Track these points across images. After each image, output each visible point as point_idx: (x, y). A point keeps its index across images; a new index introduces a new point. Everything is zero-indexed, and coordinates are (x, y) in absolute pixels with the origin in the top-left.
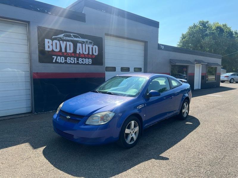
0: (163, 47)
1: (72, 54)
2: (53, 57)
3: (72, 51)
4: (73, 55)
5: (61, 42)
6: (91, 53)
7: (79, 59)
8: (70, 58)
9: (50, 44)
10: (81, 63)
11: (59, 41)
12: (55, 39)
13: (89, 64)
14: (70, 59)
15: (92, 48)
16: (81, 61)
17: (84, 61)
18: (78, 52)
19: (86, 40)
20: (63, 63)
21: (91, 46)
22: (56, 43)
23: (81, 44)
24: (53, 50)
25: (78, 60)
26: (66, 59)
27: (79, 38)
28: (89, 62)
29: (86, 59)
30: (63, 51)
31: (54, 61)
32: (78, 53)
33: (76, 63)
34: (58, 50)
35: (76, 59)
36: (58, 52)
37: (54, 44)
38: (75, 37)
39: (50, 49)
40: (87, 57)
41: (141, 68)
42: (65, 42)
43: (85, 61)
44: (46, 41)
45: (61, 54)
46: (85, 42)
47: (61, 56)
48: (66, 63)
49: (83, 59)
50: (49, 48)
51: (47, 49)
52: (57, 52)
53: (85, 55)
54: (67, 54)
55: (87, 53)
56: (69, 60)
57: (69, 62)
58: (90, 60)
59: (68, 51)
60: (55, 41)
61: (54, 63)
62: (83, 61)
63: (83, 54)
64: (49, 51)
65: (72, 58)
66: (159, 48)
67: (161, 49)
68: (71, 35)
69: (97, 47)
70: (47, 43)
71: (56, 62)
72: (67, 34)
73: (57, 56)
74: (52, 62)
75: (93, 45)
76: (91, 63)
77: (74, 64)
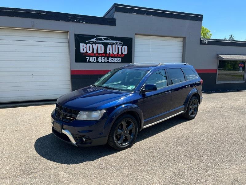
0: (207, 41)
1: (103, 55)
2: (87, 57)
3: (103, 52)
4: (104, 55)
5: (94, 45)
6: (120, 53)
7: (109, 58)
8: (101, 58)
10: (111, 62)
11: (92, 44)
12: (89, 43)
13: (118, 63)
14: (101, 59)
15: (122, 48)
20: (95, 62)
21: (120, 47)
22: (89, 46)
23: (111, 45)
24: (86, 52)
25: (108, 59)
26: (97, 59)
29: (116, 58)
30: (95, 52)
31: (87, 61)
33: (106, 61)
34: (91, 51)
35: (106, 58)
39: (84, 52)
42: (97, 45)
44: (81, 45)
45: (93, 55)
46: (115, 43)
47: (93, 57)
49: (113, 58)
50: (83, 50)
51: (82, 51)
56: (100, 60)
57: (101, 61)
58: (120, 59)
59: (99, 52)
61: (87, 62)
66: (202, 43)
67: (205, 44)
68: (102, 39)
69: (126, 47)
70: (82, 46)
71: (89, 62)
72: (99, 38)
73: (90, 57)
74: (86, 62)
75: (123, 46)
76: (120, 62)
77: (105, 62)
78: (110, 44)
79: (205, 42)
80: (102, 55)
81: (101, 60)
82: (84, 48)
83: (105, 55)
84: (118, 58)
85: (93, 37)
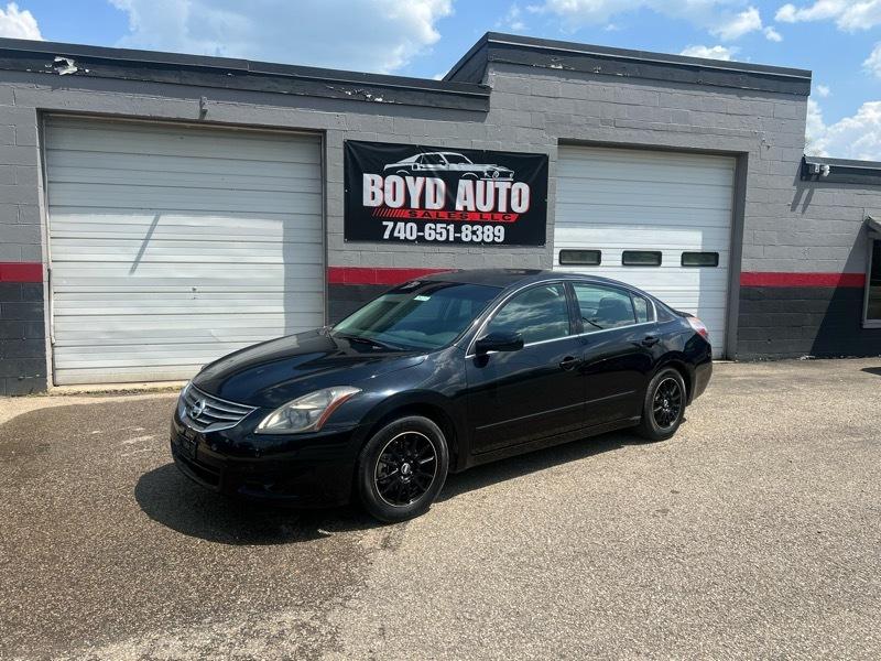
0: (828, 167)
1: (441, 214)
2: (384, 223)
3: (440, 204)
4: (444, 215)
5: (409, 179)
6: (502, 208)
7: (464, 228)
8: (433, 226)
9: (377, 189)
10: (468, 239)
11: (403, 176)
12: (393, 171)
13: (494, 242)
14: (435, 230)
15: (509, 191)
16: (470, 234)
17: (479, 233)
18: (459, 207)
19: (489, 166)
20: (413, 241)
21: (503, 186)
22: (395, 184)
23: (470, 182)
24: (384, 202)
25: (458, 230)
26: (421, 229)
27: (467, 162)
28: (495, 236)
29: (487, 227)
30: (415, 204)
31: (386, 236)
32: (461, 209)
33: (451, 239)
34: (400, 202)
35: (451, 227)
36: (399, 208)
37: (389, 187)
38: (452, 160)
39: (377, 203)
40: (490, 220)
41: (716, 255)
42: (420, 180)
43: (483, 233)
44: (367, 177)
45: (407, 215)
46: (486, 174)
47: (406, 221)
48: (421, 240)
49: (475, 228)
50: (373, 198)
51: (367, 202)
52: (396, 209)
53: (481, 216)
54: (424, 215)
55: (489, 207)
56: (430, 232)
57: (432, 238)
58: (500, 231)
59: (429, 205)
60: (391, 179)
61: (386, 241)
63: (477, 211)
64: (372, 209)
65: (439, 226)
66: (808, 172)
67: (819, 177)
68: (439, 157)
69: (525, 188)
70: (370, 183)
71: (394, 239)
72: (430, 154)
73: (396, 221)
74: (381, 240)
75: (513, 183)
76: (502, 239)
77: (447, 242)
78: (467, 178)
79: (822, 172)
80: (437, 214)
81: (433, 232)
82: (377, 190)
83: (449, 215)
84: (494, 225)
85: (410, 150)
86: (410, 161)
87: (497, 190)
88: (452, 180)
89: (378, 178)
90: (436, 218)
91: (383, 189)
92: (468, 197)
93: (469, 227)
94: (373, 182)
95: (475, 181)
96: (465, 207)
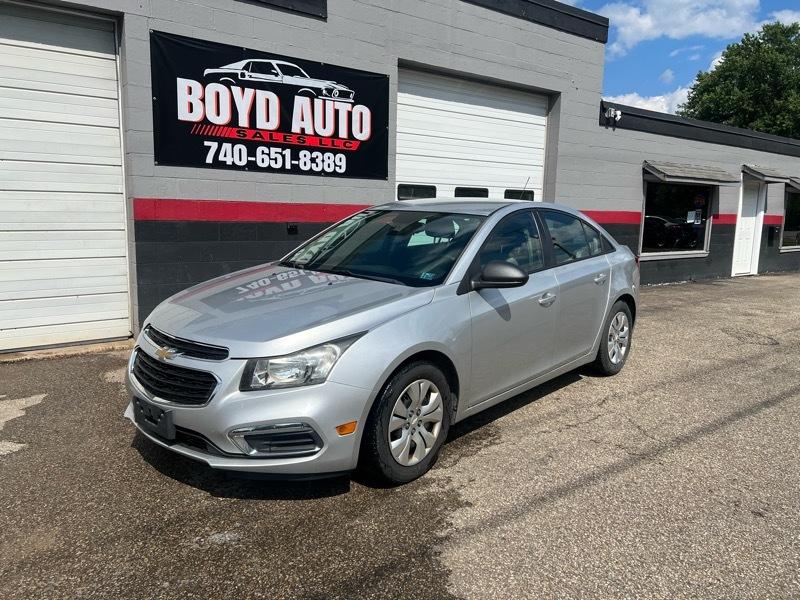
0: (619, 113)
1: (275, 136)
2: (206, 143)
3: (274, 123)
4: (279, 137)
5: (236, 90)
6: (343, 133)
7: (302, 153)
8: (266, 150)
9: (195, 99)
10: (307, 168)
12: (215, 78)
13: (334, 174)
14: (269, 155)
15: (350, 114)
16: (308, 162)
17: (318, 161)
18: (296, 129)
19: (328, 82)
20: (242, 168)
21: (344, 107)
22: (218, 94)
23: (308, 99)
24: (205, 117)
25: (295, 156)
26: (252, 153)
27: (305, 76)
28: (336, 165)
29: (327, 155)
30: (243, 122)
31: (209, 159)
32: (298, 131)
33: (288, 166)
34: (224, 118)
36: (224, 126)
37: (211, 99)
38: (287, 71)
39: (196, 117)
40: (330, 146)
41: (532, 193)
42: (249, 92)
43: (323, 161)
46: (324, 92)
48: (252, 166)
49: (315, 154)
50: (191, 111)
51: (183, 114)
52: (220, 126)
53: (321, 141)
54: (255, 136)
55: (328, 132)
57: (265, 165)
59: (261, 124)
60: (212, 88)
61: (209, 166)
62: (313, 160)
63: (316, 134)
64: (194, 123)
65: (273, 150)
66: (604, 117)
67: (612, 122)
68: (270, 66)
69: (366, 112)
70: (186, 91)
71: (218, 164)
72: (260, 61)
73: (221, 141)
74: (202, 164)
75: (353, 105)
76: (343, 170)
77: (282, 170)
78: (304, 94)
79: (616, 116)
80: (271, 135)
81: (266, 157)
82: (194, 101)
83: (285, 139)
84: (335, 153)
85: (235, 53)
86: (237, 67)
87: (337, 112)
88: (286, 95)
89: (196, 85)
90: (269, 140)
91: (203, 100)
92: (306, 118)
93: (307, 153)
94: (190, 89)
95: (312, 98)
96: (303, 130)
